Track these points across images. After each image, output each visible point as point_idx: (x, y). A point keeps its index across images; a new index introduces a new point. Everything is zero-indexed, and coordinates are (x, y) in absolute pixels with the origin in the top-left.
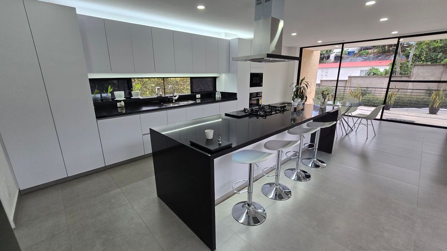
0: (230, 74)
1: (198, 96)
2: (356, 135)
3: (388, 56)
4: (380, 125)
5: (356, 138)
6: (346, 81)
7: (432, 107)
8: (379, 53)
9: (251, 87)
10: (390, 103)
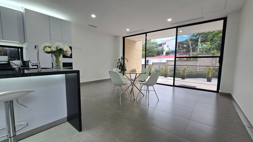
7: (208, 77)
10: (185, 75)
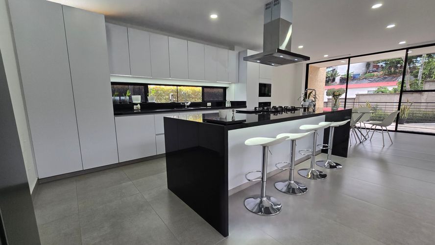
0: (239, 84)
1: (209, 104)
2: (371, 144)
3: (395, 77)
4: (395, 136)
5: (371, 146)
6: (354, 99)
8: (385, 75)
9: (259, 96)
10: (404, 118)
